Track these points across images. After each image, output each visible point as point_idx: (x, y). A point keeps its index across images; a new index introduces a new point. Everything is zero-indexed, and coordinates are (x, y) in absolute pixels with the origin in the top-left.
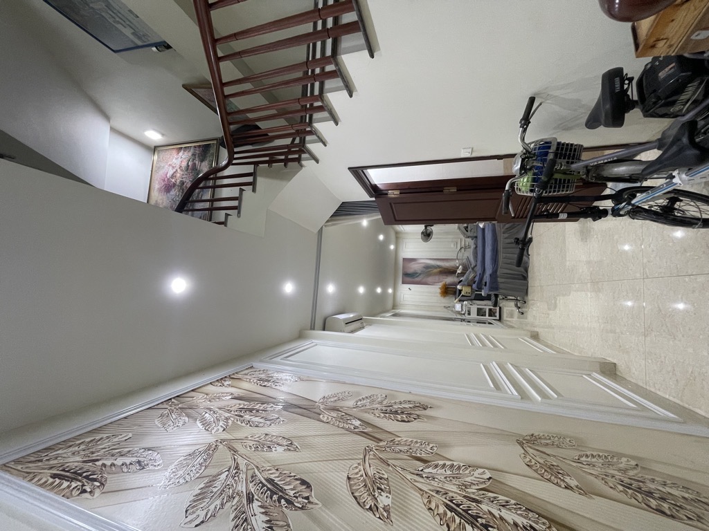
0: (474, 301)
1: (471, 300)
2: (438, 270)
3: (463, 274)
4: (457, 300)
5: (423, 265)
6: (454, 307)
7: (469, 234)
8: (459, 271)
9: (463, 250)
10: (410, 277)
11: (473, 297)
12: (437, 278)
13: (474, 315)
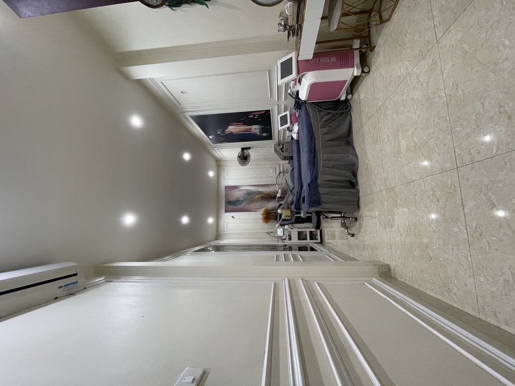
0: (295, 225)
1: (292, 223)
2: (260, 195)
3: (282, 198)
4: (278, 224)
5: (245, 192)
6: (276, 232)
7: (285, 154)
8: (278, 195)
9: (282, 174)
10: (233, 205)
11: (293, 220)
12: (259, 204)
13: (295, 240)
